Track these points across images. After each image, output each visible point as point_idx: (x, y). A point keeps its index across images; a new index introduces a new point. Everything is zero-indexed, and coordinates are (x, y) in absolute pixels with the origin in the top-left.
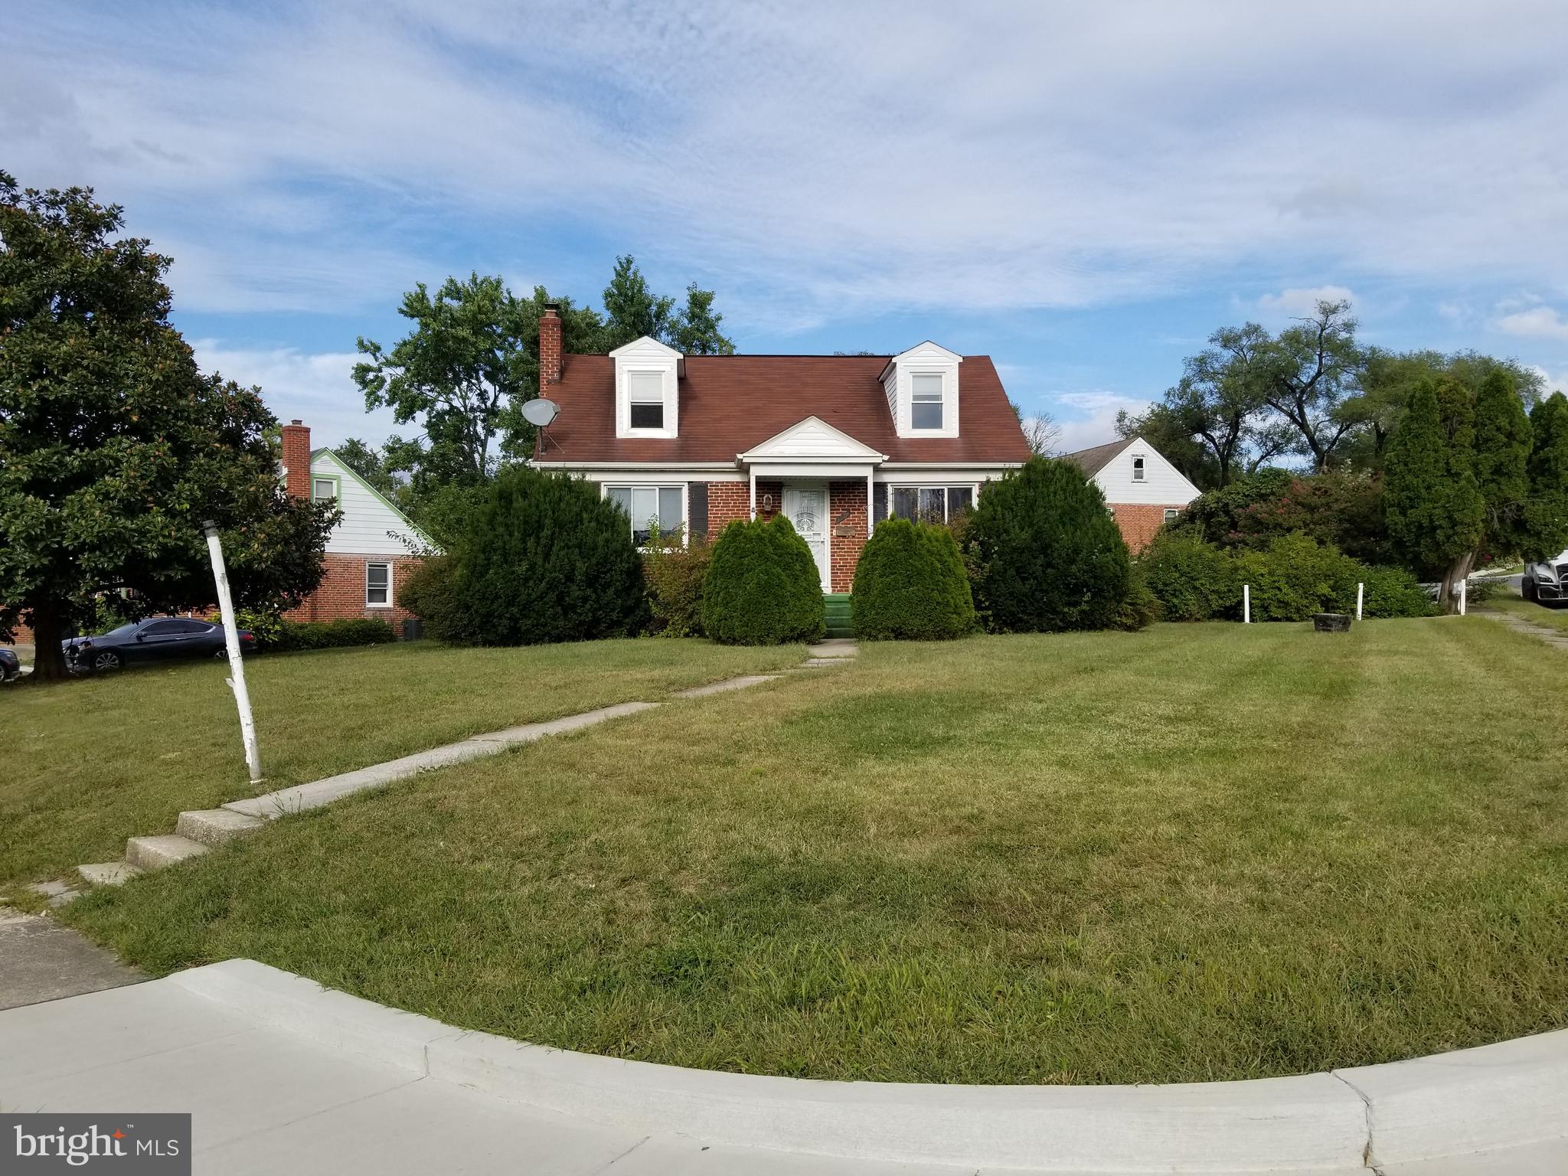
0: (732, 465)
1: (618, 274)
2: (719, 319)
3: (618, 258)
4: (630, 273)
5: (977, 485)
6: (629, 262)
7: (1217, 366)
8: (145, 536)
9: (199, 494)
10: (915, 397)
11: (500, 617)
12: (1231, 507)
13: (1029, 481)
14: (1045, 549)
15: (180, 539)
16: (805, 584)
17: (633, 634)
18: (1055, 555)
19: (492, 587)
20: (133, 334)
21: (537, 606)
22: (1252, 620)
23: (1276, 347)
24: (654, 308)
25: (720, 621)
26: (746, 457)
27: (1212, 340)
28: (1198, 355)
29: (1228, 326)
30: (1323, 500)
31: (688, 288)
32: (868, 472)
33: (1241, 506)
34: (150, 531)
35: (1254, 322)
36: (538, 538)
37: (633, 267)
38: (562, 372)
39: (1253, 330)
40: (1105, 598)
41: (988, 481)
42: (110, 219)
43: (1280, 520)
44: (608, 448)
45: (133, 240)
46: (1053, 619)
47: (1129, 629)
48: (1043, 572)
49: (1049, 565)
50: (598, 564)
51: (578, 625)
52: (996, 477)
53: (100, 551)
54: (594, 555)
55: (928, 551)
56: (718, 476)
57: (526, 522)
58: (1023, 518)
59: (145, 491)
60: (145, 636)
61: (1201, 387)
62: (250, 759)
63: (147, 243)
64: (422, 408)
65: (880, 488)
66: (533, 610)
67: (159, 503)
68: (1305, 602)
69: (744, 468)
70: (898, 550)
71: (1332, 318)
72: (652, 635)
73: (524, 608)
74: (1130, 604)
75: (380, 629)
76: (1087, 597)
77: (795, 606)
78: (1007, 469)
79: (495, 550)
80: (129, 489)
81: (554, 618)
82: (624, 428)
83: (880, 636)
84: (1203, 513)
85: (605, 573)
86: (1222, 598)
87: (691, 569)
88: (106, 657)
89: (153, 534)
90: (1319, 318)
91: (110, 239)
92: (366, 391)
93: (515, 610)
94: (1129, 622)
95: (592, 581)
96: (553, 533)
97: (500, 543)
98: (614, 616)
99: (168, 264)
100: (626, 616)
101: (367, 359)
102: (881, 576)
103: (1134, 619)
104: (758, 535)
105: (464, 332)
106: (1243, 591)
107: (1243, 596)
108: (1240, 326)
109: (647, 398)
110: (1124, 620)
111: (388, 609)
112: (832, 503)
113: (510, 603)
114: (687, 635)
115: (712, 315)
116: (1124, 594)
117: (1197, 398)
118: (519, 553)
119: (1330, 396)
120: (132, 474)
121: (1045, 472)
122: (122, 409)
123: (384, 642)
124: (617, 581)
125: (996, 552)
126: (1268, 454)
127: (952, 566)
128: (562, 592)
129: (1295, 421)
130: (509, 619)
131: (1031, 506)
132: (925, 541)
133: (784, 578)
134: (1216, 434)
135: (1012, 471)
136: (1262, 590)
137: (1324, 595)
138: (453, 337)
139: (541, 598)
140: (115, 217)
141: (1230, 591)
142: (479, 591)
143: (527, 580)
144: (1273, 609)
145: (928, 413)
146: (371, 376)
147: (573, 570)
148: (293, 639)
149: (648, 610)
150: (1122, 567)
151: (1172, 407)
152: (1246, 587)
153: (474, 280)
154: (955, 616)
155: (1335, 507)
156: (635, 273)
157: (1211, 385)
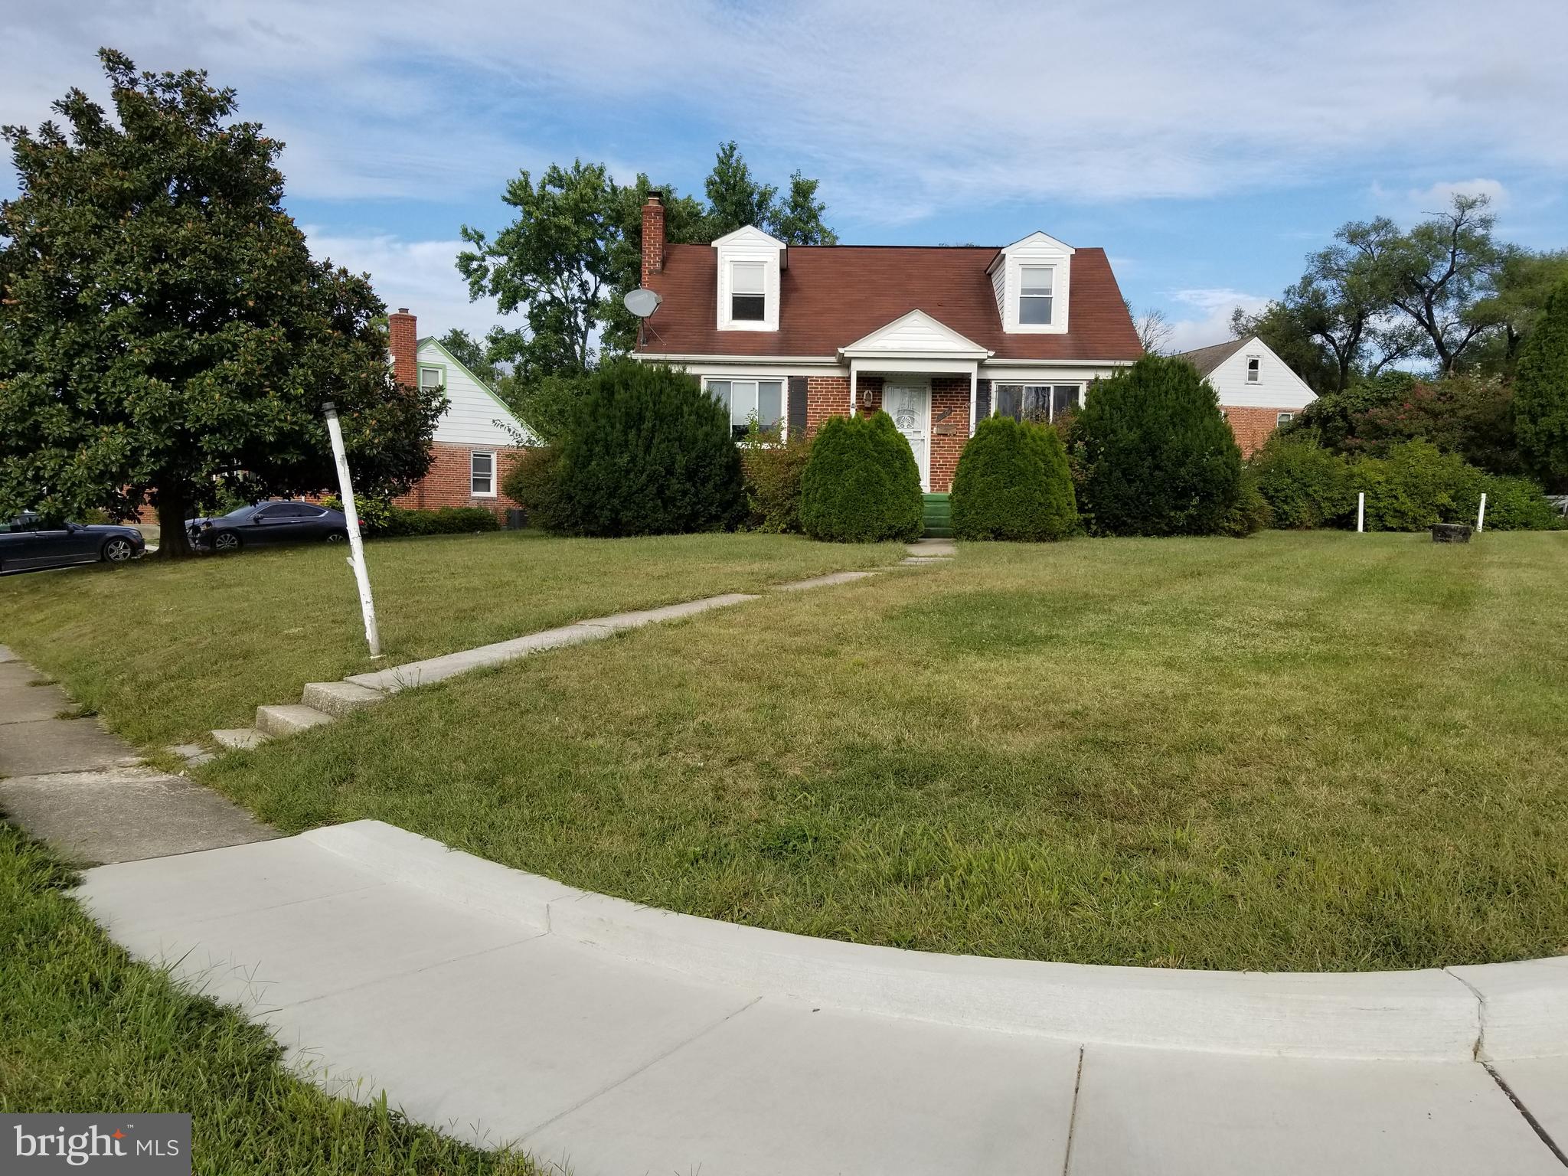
0: (833, 359)
1: (721, 162)
2: (822, 208)
3: (721, 144)
4: (733, 160)
5: (1085, 383)
6: (732, 148)
7: (1342, 263)
8: (262, 420)
9: (312, 379)
10: (1024, 291)
11: (602, 508)
12: (1350, 412)
13: (1140, 380)
14: (1153, 451)
15: (295, 423)
16: (904, 482)
17: (730, 528)
18: (1164, 456)
19: (594, 478)
20: (247, 219)
21: (638, 498)
22: (1366, 529)
23: (1405, 244)
24: (756, 197)
25: (818, 517)
26: (847, 351)
27: (1338, 235)
28: (1322, 251)
29: (1356, 220)
30: (1448, 407)
31: (792, 176)
32: (972, 369)
33: (1359, 411)
34: (267, 415)
35: (1385, 216)
36: (639, 430)
37: (736, 153)
38: (664, 263)
39: (1383, 225)
40: (1214, 502)
41: (1097, 379)
42: (224, 103)
43: (1401, 426)
44: (709, 340)
45: (247, 124)
46: (1158, 523)
47: (1237, 535)
48: (1151, 475)
49: (1158, 467)
50: (698, 457)
51: (678, 518)
52: (1105, 375)
53: (220, 433)
54: (693, 448)
55: (1032, 450)
56: (818, 370)
57: (627, 414)
58: (1132, 418)
59: (261, 375)
60: (262, 518)
61: (1324, 285)
62: (370, 635)
63: (260, 127)
64: (524, 299)
65: (984, 385)
66: (634, 502)
67: (275, 387)
68: (1423, 512)
69: (845, 363)
70: (1001, 450)
71: (1468, 213)
72: (749, 530)
73: (625, 500)
74: (1240, 510)
75: (484, 518)
76: (1195, 501)
77: (893, 503)
78: (1117, 367)
79: (597, 442)
80: (246, 373)
81: (655, 510)
82: (725, 321)
83: (980, 536)
84: (1319, 418)
85: (705, 467)
86: (1334, 506)
87: (789, 465)
88: (226, 537)
89: (270, 418)
90: (1455, 213)
91: (224, 123)
92: (470, 280)
93: (616, 501)
94: (1238, 528)
95: (691, 474)
96: (654, 426)
97: (603, 435)
98: (713, 510)
99: (280, 148)
100: (724, 512)
101: (471, 248)
102: (982, 476)
103: (1243, 525)
104: (859, 431)
105: (566, 221)
106: (1357, 499)
107: (1357, 504)
108: (1369, 221)
109: (749, 290)
110: (1232, 525)
111: (492, 499)
112: (934, 399)
113: (611, 495)
114: (784, 531)
115: (815, 205)
116: (1235, 499)
117: (1318, 297)
118: (620, 445)
119: (1462, 296)
120: (249, 358)
121: (1157, 370)
122: (239, 294)
123: (489, 530)
124: (716, 475)
125: (1101, 453)
126: (1391, 357)
127: (1056, 466)
128: (662, 485)
129: (1421, 322)
130: (610, 510)
131: (1141, 406)
132: (1029, 440)
133: (883, 475)
134: (1337, 335)
135: (1122, 369)
136: (1377, 498)
137: (1444, 505)
138: (556, 226)
139: (642, 490)
140: (229, 100)
141: (1344, 498)
142: (581, 482)
143: (628, 472)
144: (1388, 518)
145: (1036, 308)
146: (475, 265)
147: (673, 463)
148: (402, 525)
149: (745, 505)
150: (1233, 471)
151: (1292, 306)
152: (1361, 496)
153: (577, 168)
154: (1057, 517)
155: (1461, 413)
156: (738, 161)
157: (1334, 283)
